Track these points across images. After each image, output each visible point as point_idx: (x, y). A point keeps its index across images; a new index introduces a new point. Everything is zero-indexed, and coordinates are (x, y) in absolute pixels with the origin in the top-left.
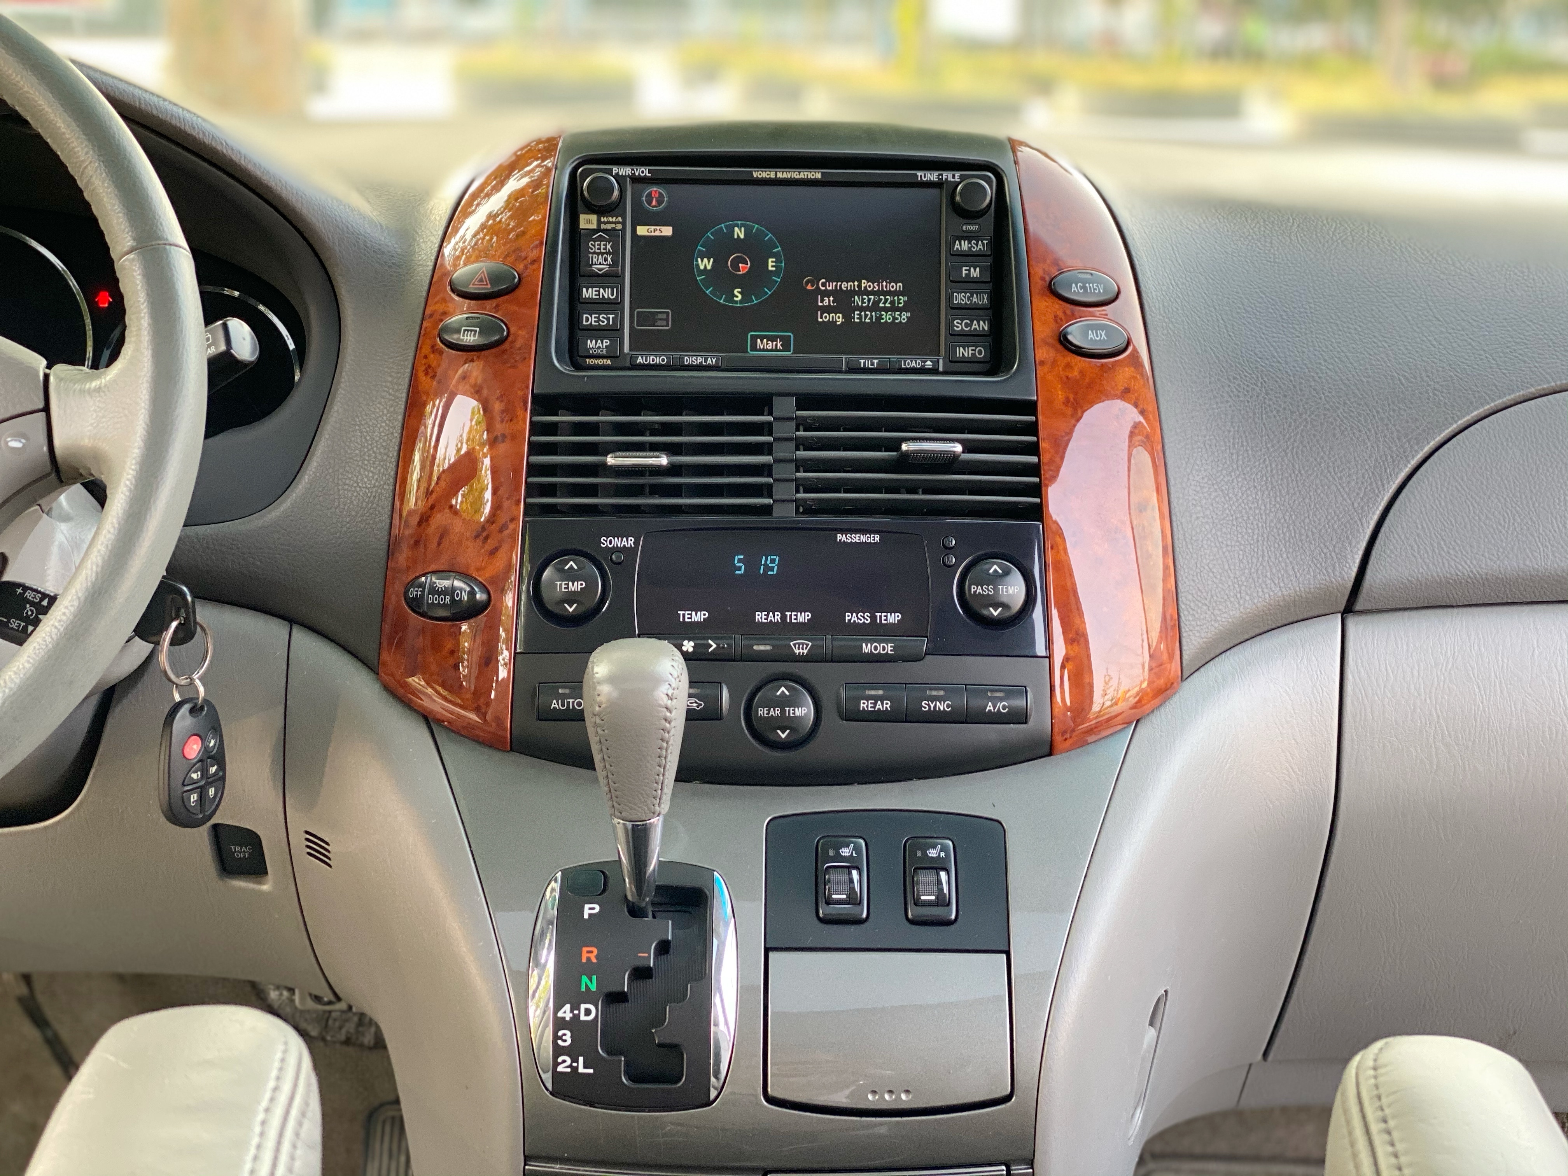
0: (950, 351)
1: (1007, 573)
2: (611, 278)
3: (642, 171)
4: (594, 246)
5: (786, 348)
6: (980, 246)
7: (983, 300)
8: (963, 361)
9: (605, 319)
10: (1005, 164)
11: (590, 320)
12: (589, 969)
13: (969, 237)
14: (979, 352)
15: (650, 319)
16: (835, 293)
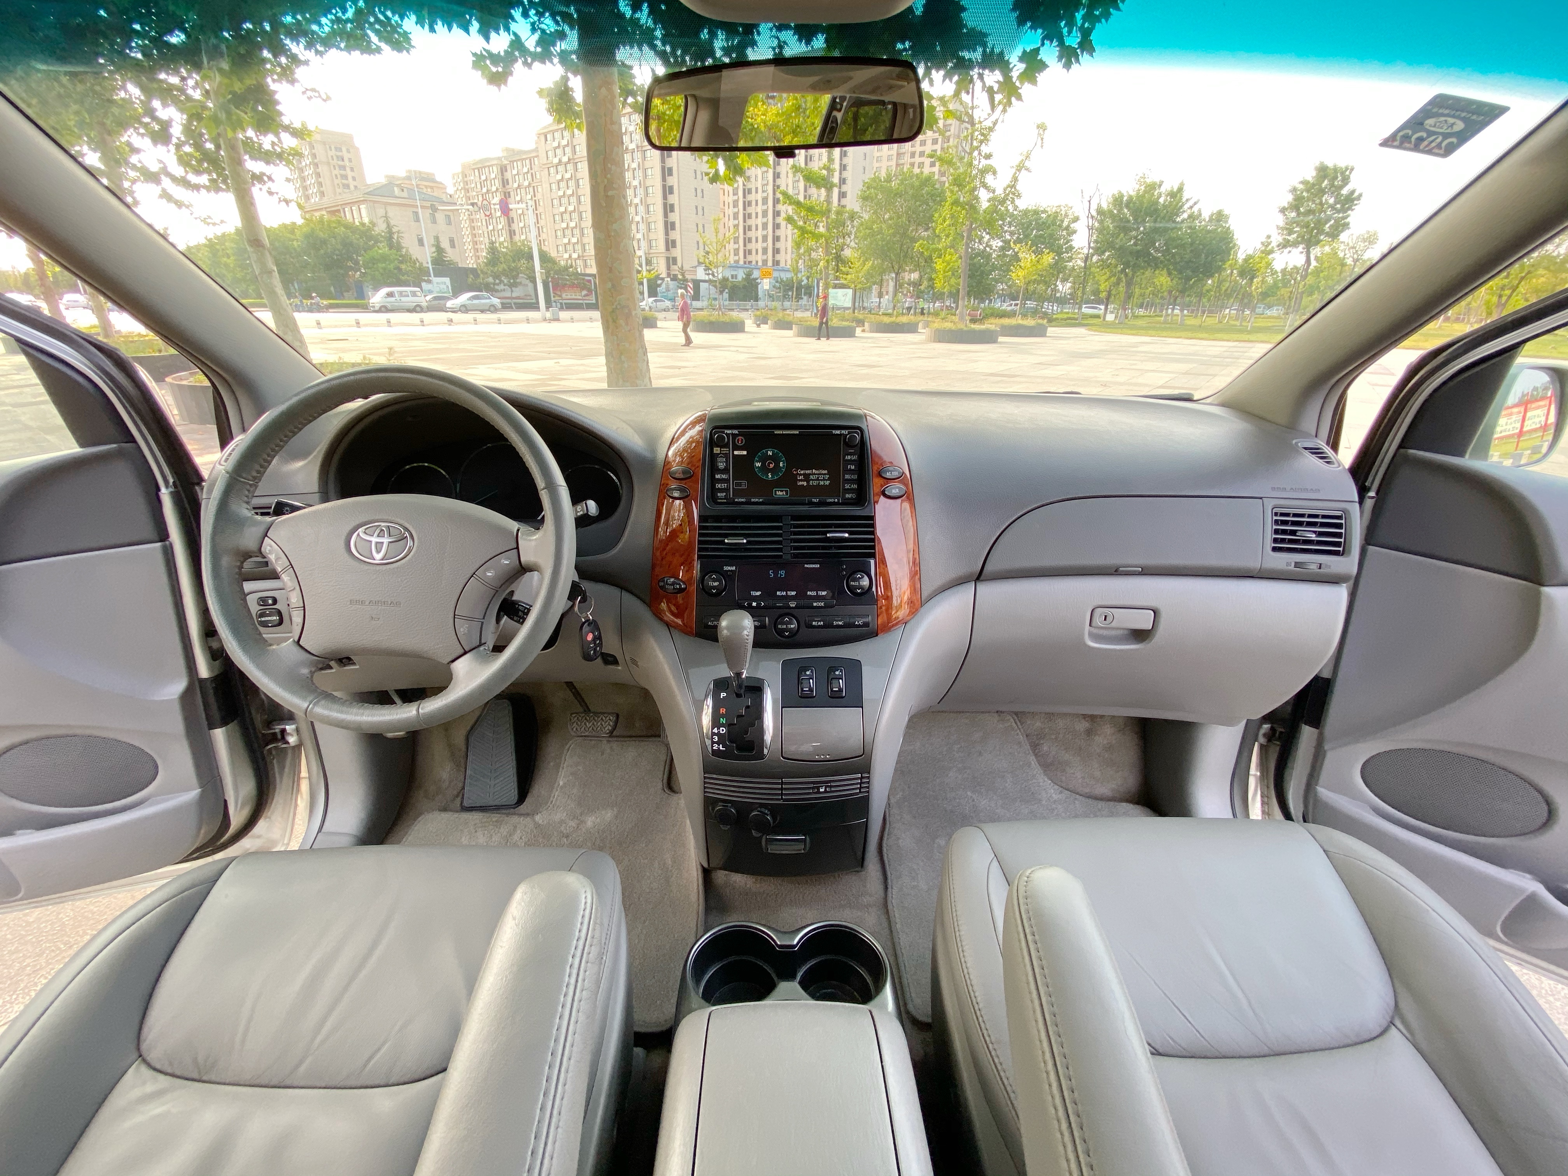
0: (844, 495)
1: (863, 577)
2: (726, 471)
3: (736, 432)
4: (719, 459)
5: (787, 494)
6: (855, 457)
7: (856, 477)
8: (848, 499)
9: (724, 486)
10: (864, 427)
11: (718, 486)
12: (723, 716)
13: (851, 454)
14: (854, 496)
15: (740, 485)
16: (804, 475)
